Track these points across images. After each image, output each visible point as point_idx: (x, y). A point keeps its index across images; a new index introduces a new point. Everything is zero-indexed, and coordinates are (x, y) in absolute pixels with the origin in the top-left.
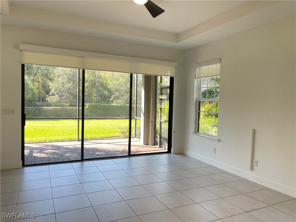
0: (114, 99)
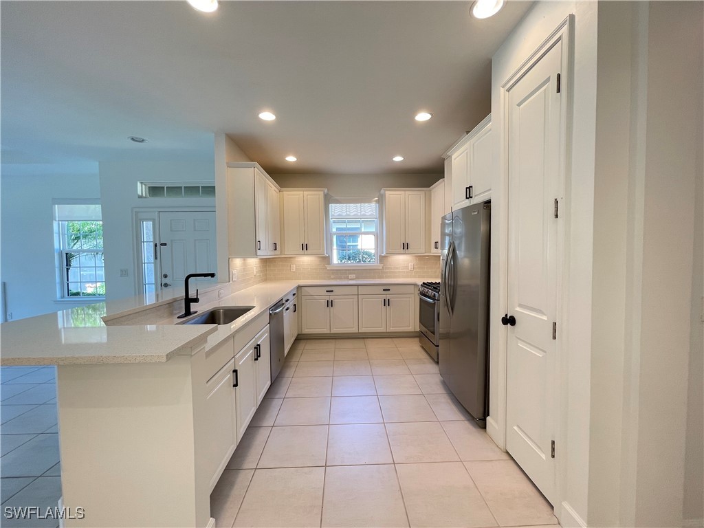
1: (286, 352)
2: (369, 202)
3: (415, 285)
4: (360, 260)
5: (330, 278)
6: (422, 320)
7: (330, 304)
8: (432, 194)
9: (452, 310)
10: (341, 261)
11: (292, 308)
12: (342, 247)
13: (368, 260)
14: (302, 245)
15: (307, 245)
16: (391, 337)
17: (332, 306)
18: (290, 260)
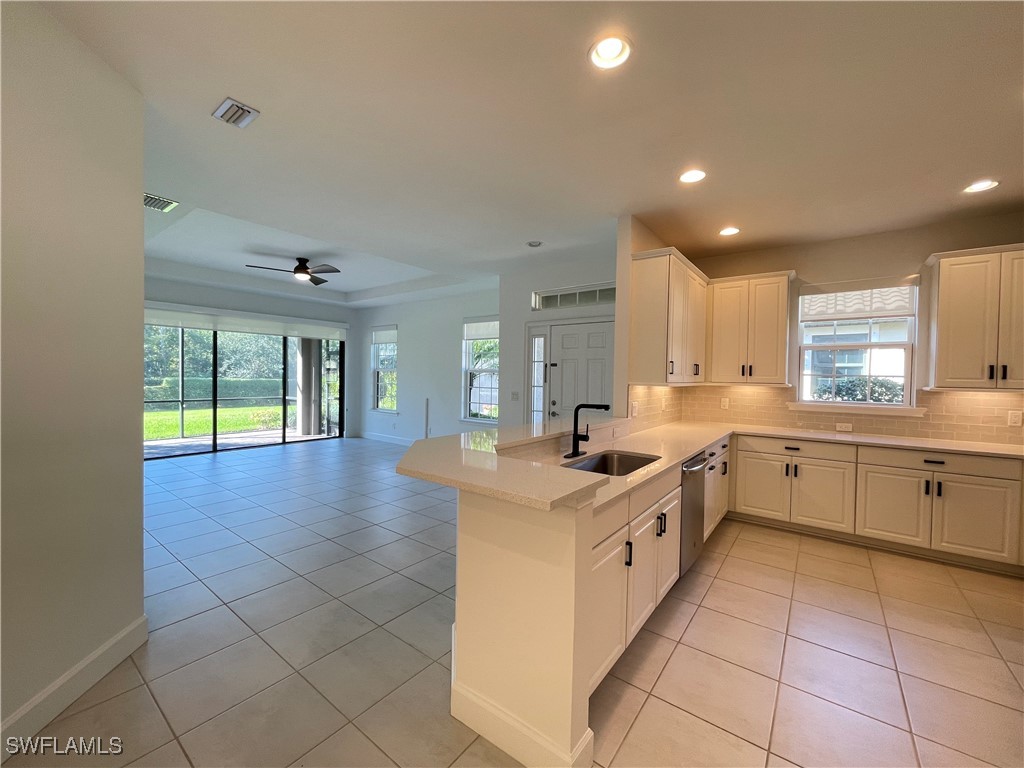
0: (229, 368)
1: (707, 534)
4: (865, 396)
5: (794, 426)
7: (792, 471)
10: (820, 397)
11: (719, 467)
12: (824, 370)
13: (887, 398)
14: (743, 367)
15: (751, 367)
16: (943, 563)
17: (796, 475)
18: (717, 390)
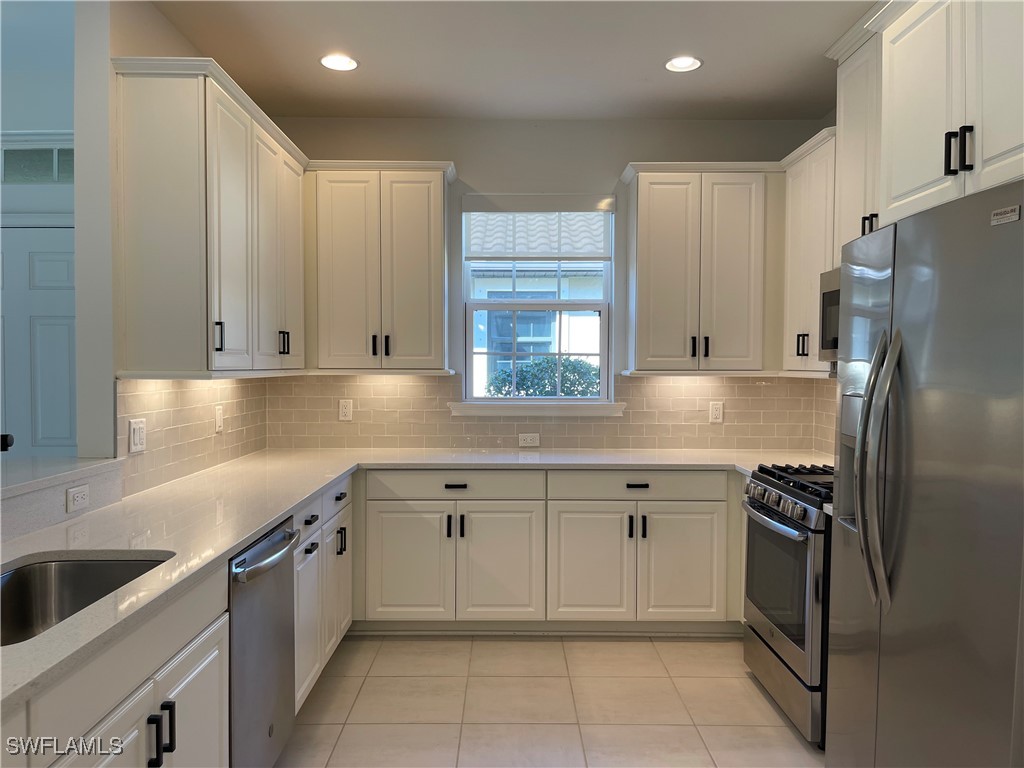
1: (301, 693)
2: (586, 204)
3: (731, 472)
4: (554, 387)
5: (461, 444)
6: (756, 589)
7: (456, 526)
8: (790, 180)
9: (890, 580)
10: (499, 390)
11: (330, 540)
12: (503, 348)
13: (580, 388)
14: (374, 337)
15: (387, 338)
16: (651, 639)
17: (462, 535)
18: (334, 384)
